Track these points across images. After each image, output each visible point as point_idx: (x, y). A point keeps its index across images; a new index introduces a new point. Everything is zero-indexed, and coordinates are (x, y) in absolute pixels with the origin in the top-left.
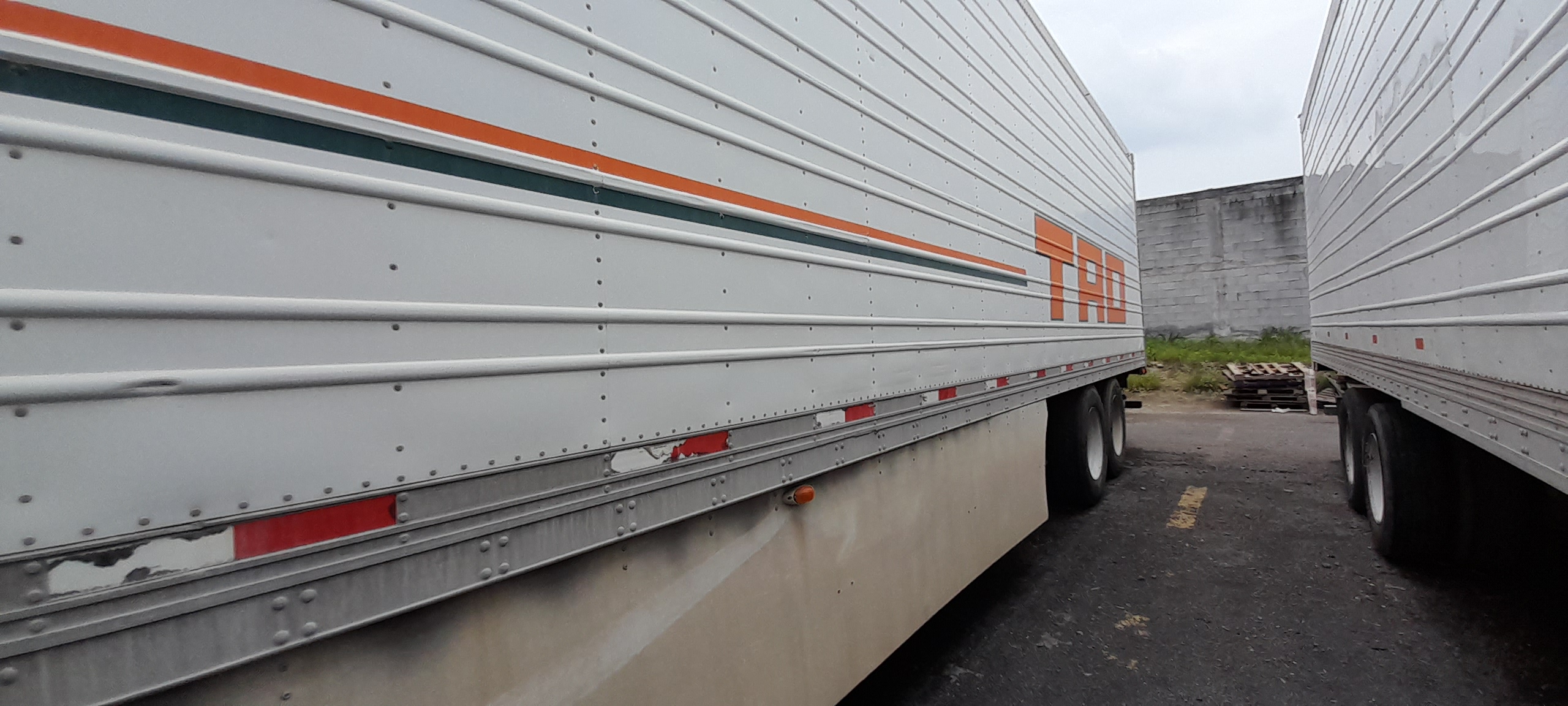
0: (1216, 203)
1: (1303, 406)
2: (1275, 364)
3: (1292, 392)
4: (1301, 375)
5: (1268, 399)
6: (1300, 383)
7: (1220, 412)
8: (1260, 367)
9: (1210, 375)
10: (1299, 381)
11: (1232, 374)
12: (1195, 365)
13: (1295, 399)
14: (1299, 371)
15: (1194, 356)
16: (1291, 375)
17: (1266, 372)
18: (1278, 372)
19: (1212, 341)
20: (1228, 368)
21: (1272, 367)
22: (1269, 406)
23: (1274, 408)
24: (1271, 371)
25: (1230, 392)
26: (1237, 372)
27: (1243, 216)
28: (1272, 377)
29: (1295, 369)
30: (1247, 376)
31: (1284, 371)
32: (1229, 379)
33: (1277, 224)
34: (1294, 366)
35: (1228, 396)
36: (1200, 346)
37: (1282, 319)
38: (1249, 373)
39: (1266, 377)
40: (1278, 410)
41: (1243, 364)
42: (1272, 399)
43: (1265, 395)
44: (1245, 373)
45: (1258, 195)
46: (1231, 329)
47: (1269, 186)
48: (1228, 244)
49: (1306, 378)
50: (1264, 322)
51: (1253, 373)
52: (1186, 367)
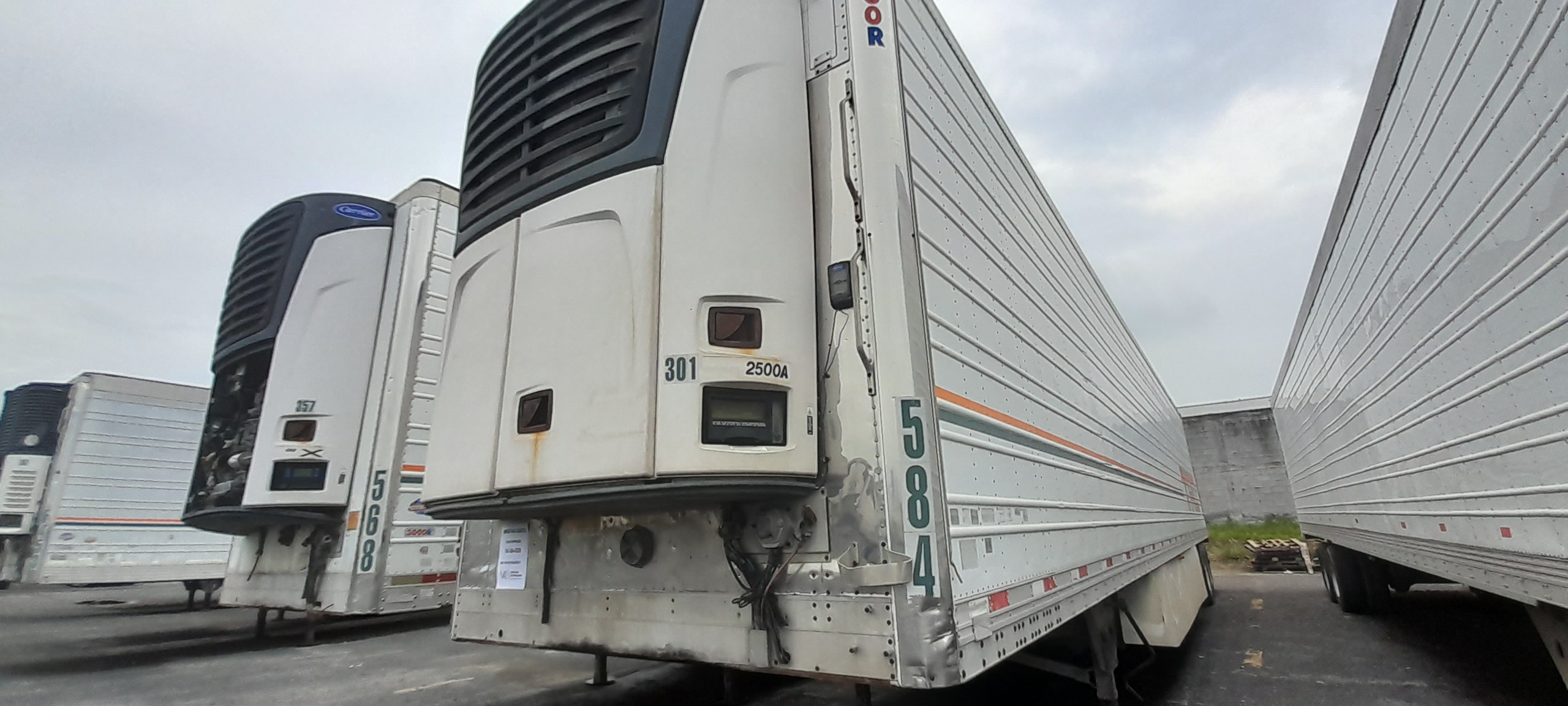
0: (1216, 423)
1: (1304, 569)
2: (1280, 540)
3: (1294, 559)
4: (1298, 547)
5: (1280, 565)
6: (1298, 553)
7: (1250, 574)
8: (1270, 542)
9: (1236, 550)
10: (1298, 551)
11: (1253, 547)
12: (1225, 542)
13: (1297, 564)
14: (1296, 545)
15: (1222, 535)
16: (1292, 547)
17: (1275, 545)
18: (1282, 545)
19: (1230, 524)
20: (1249, 544)
21: (1278, 542)
22: (1281, 570)
23: (1285, 570)
24: (1278, 545)
25: (1253, 560)
26: (1256, 546)
27: (1236, 433)
28: (1280, 549)
29: (1293, 544)
30: (1263, 548)
31: (1287, 545)
32: (1252, 551)
33: (1261, 439)
34: (1292, 541)
35: (1252, 563)
36: (1223, 528)
37: (1277, 508)
38: (1264, 546)
39: (1275, 549)
40: (1288, 572)
41: (1258, 541)
42: (1283, 564)
43: (1277, 562)
44: (1261, 547)
45: (1245, 419)
46: (1243, 515)
47: (1250, 414)
48: (1230, 453)
49: (1302, 549)
50: (1265, 510)
51: (1266, 546)
52: (1219, 543)
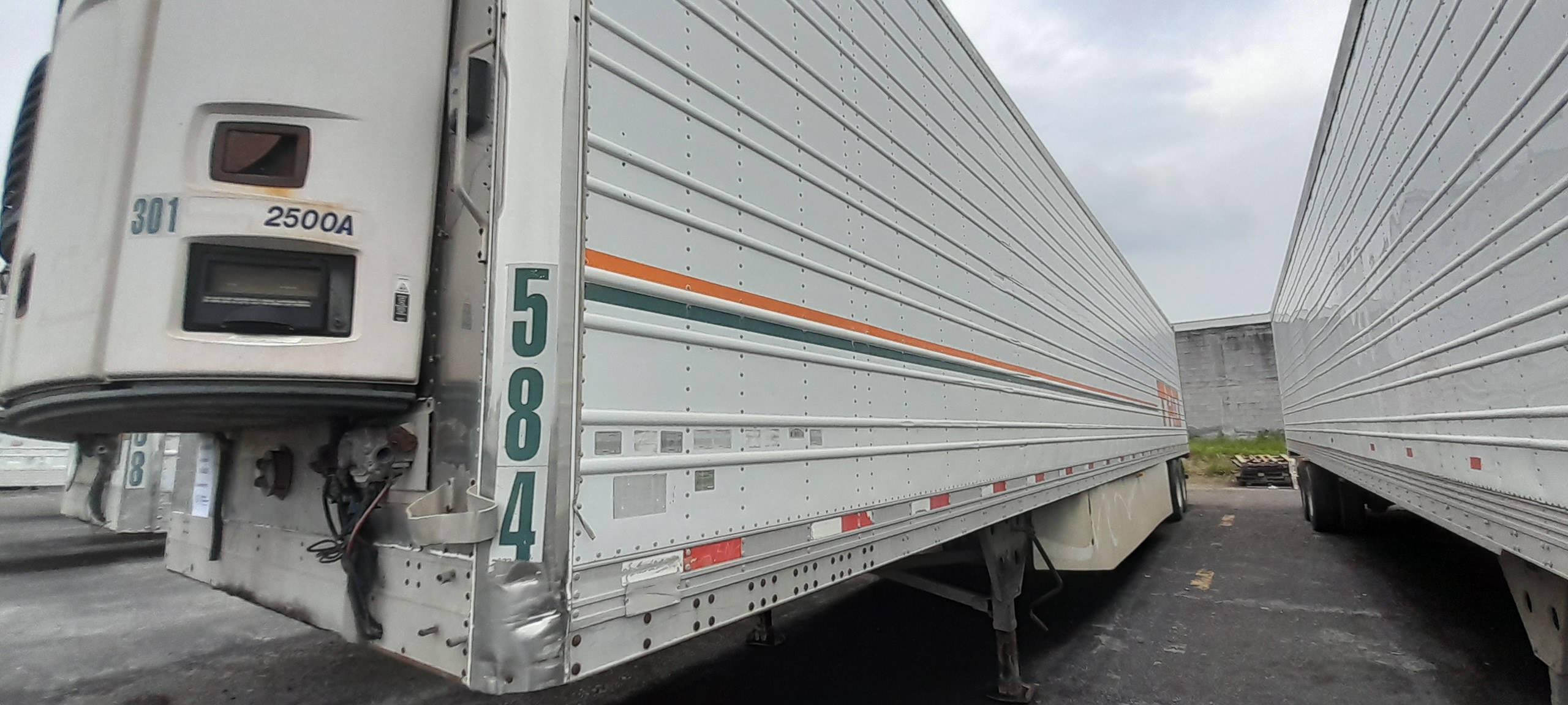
0: (1217, 337)
1: (1290, 485)
2: (1268, 456)
3: (1280, 475)
4: (1286, 463)
5: (1265, 480)
6: (1285, 469)
7: (1233, 489)
8: (1258, 457)
9: (1223, 463)
10: (1286, 467)
11: (1240, 462)
12: (1212, 456)
13: (1283, 479)
14: (1285, 460)
15: (1210, 449)
16: (1280, 463)
17: (1262, 461)
18: (1271, 461)
19: (1222, 439)
20: (1236, 459)
21: (1266, 457)
22: (1266, 485)
23: (1270, 486)
24: (1266, 460)
25: (1238, 475)
26: (1243, 460)
27: (1237, 347)
28: (1267, 465)
29: (1282, 459)
30: (1250, 464)
31: (1275, 460)
32: (1238, 466)
33: (1263, 354)
34: (1281, 457)
35: (1238, 478)
36: (1213, 443)
37: (1270, 424)
38: (1251, 461)
39: (1263, 464)
40: (1273, 487)
41: (1246, 456)
42: (1269, 479)
43: (1263, 477)
44: (1248, 462)
45: (1248, 333)
46: (1235, 430)
47: (1254, 327)
48: (1228, 368)
49: (1290, 465)
50: (1259, 426)
51: (1254, 461)
52: (1206, 458)
